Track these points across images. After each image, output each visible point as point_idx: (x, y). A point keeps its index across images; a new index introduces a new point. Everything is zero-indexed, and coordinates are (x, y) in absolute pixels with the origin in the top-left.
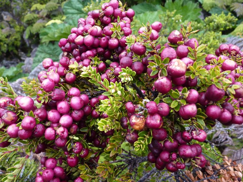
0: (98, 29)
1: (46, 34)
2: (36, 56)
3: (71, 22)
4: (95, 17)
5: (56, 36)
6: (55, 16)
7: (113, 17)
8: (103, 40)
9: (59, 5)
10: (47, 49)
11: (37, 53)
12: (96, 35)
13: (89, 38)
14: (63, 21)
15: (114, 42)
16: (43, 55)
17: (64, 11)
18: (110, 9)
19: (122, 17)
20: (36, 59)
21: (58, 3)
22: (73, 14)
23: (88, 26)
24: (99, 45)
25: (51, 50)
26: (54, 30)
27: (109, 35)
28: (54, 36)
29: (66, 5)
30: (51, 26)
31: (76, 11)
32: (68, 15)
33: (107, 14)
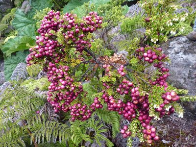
0: (49, 21)
1: (7, 49)
2: (5, 69)
3: (23, 33)
4: (47, 18)
5: (16, 47)
6: (8, 34)
7: (53, 16)
8: (52, 24)
9: (8, 24)
10: (12, 61)
11: (5, 66)
12: (50, 24)
13: (48, 25)
14: (16, 35)
15: (56, 23)
16: (10, 66)
17: (14, 27)
18: (51, 14)
19: (56, 15)
20: (6, 71)
21: (7, 23)
22: (22, 27)
23: (46, 22)
24: (52, 26)
25: (15, 60)
26: (12, 44)
27: (54, 22)
28: (14, 48)
29: (14, 22)
30: (9, 42)
31: (24, 24)
32: (18, 30)
33: (50, 16)
